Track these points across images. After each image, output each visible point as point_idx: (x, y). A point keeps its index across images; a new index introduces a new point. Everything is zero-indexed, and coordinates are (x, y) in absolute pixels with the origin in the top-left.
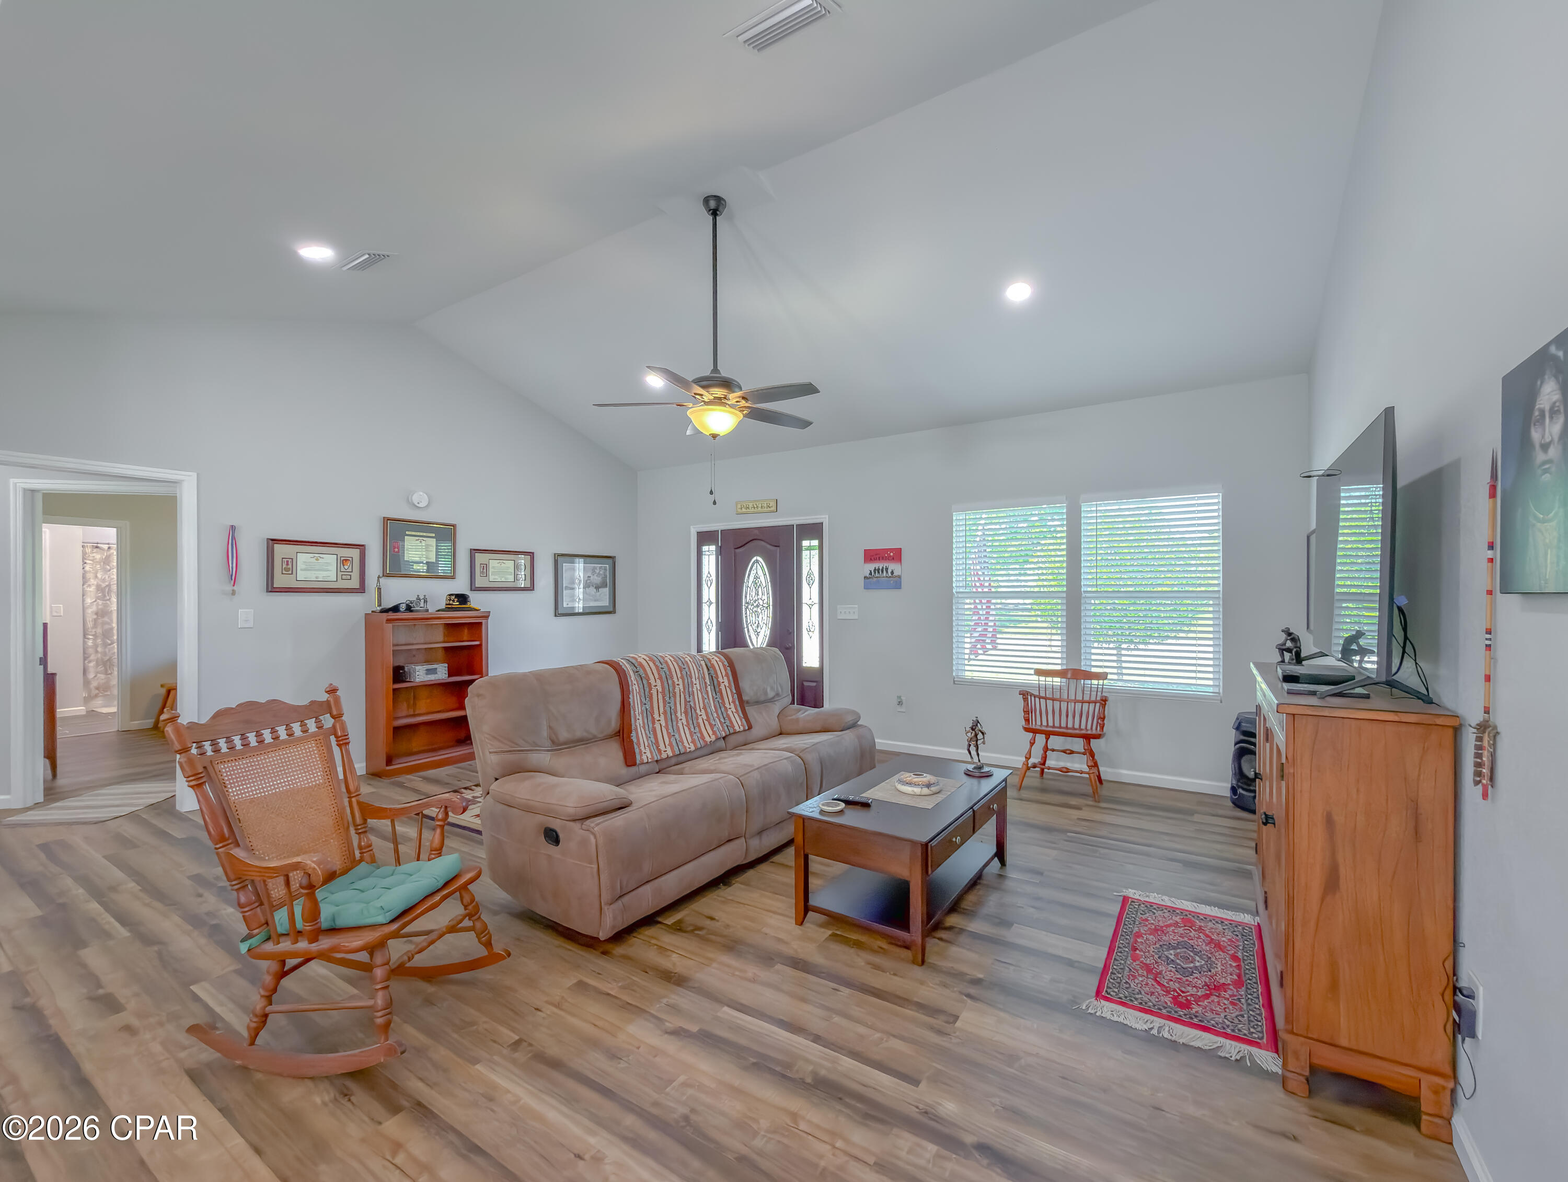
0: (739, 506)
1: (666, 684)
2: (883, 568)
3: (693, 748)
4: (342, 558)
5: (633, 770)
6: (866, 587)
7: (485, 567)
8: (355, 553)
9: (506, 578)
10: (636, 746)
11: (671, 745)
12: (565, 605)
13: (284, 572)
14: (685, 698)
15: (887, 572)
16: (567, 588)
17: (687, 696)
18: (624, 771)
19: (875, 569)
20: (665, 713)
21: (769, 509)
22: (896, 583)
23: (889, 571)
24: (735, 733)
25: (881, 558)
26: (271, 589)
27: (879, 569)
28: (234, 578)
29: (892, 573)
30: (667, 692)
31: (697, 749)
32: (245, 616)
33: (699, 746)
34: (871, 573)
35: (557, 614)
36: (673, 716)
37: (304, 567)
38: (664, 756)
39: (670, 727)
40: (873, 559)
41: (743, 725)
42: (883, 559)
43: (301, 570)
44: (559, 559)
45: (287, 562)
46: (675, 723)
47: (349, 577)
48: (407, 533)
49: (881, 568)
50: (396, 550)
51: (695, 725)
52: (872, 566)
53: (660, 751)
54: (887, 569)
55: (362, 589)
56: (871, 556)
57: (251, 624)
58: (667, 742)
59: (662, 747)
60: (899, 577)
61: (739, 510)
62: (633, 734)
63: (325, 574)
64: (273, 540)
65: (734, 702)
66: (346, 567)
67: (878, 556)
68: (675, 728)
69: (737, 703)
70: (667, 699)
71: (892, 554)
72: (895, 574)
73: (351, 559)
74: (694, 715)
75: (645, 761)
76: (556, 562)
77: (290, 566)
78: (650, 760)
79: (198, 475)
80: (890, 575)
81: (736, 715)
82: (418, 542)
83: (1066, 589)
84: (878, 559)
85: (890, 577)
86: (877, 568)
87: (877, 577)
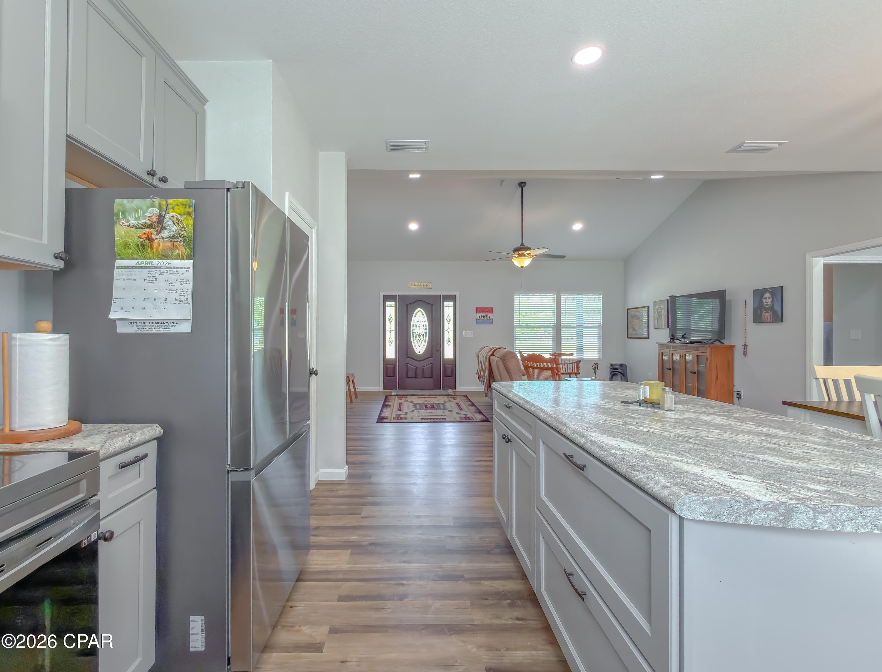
2: (485, 315)
6: (477, 324)
15: (487, 317)
21: (428, 287)
22: (491, 321)
25: (485, 311)
29: (489, 317)
34: (480, 318)
40: (480, 311)
52: (480, 315)
61: (411, 286)
71: (489, 310)
72: (491, 318)
80: (488, 318)
83: (555, 325)
84: (483, 311)
85: (488, 319)
86: (482, 315)
87: (483, 319)
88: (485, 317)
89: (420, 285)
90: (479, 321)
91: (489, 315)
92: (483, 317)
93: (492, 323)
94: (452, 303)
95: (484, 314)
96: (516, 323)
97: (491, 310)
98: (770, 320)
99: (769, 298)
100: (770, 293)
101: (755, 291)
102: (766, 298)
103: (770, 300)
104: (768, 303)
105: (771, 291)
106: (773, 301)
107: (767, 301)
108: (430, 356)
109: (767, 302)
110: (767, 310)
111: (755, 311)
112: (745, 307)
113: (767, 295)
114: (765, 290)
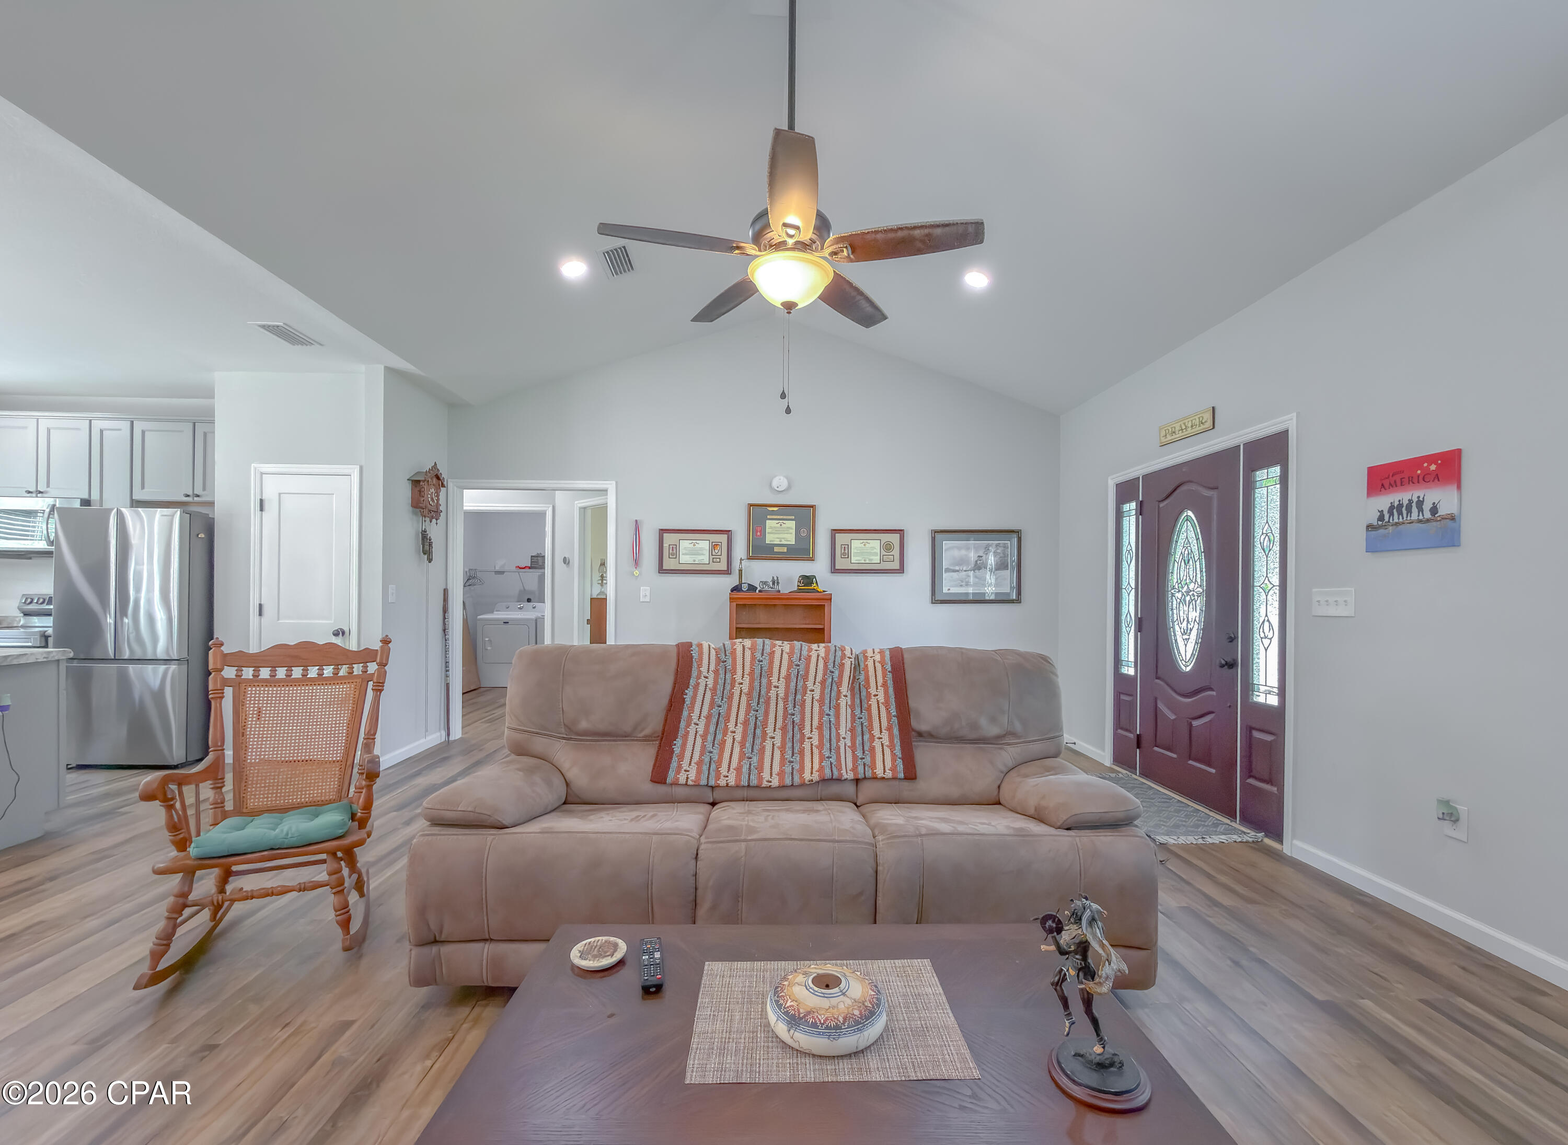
0: (1163, 433)
1: (757, 684)
2: (1410, 501)
3: (775, 782)
4: (713, 544)
5: (661, 789)
6: (1372, 548)
7: (847, 548)
8: (723, 538)
9: (870, 560)
10: (675, 759)
11: (739, 769)
12: (945, 590)
13: (671, 556)
14: (785, 709)
15: (1420, 510)
16: (948, 570)
17: (790, 705)
18: (648, 788)
20: (746, 723)
21: (1202, 426)
23: (1427, 507)
24: (875, 778)
25: (1406, 480)
26: (661, 570)
27: (1400, 506)
28: (637, 562)
29: (1434, 510)
30: (755, 694)
31: (782, 787)
32: (645, 592)
33: (788, 782)
34: (1381, 518)
35: (934, 601)
36: (758, 731)
37: (684, 552)
38: (722, 782)
39: (748, 745)
40: (1386, 483)
41: (893, 769)
42: (1411, 481)
43: (683, 554)
44: (937, 535)
45: (673, 548)
46: (758, 741)
47: (718, 560)
48: (768, 517)
49: (1405, 502)
50: (759, 534)
51: (796, 751)
52: (1384, 502)
53: (718, 774)
54: (1420, 503)
55: (728, 572)
56: (1383, 478)
57: (647, 599)
58: (734, 764)
59: (724, 770)
60: (1452, 518)
61: (1163, 440)
62: (679, 742)
63: (701, 557)
64: (662, 530)
65: (889, 729)
66: (716, 551)
67: (1398, 478)
68: (756, 747)
69: (896, 731)
70: (754, 704)
71: (1433, 467)
72: (1442, 511)
73: (720, 544)
74: (797, 737)
75: (682, 780)
76: (933, 539)
77: (675, 553)
78: (690, 782)
79: (616, 482)
80: (1428, 515)
81: (887, 751)
82: (779, 525)
84: (1399, 483)
85: (1428, 521)
86: (1396, 504)
87: (1396, 524)
89: (1183, 427)
94: (1276, 474)
108: (1209, 678)
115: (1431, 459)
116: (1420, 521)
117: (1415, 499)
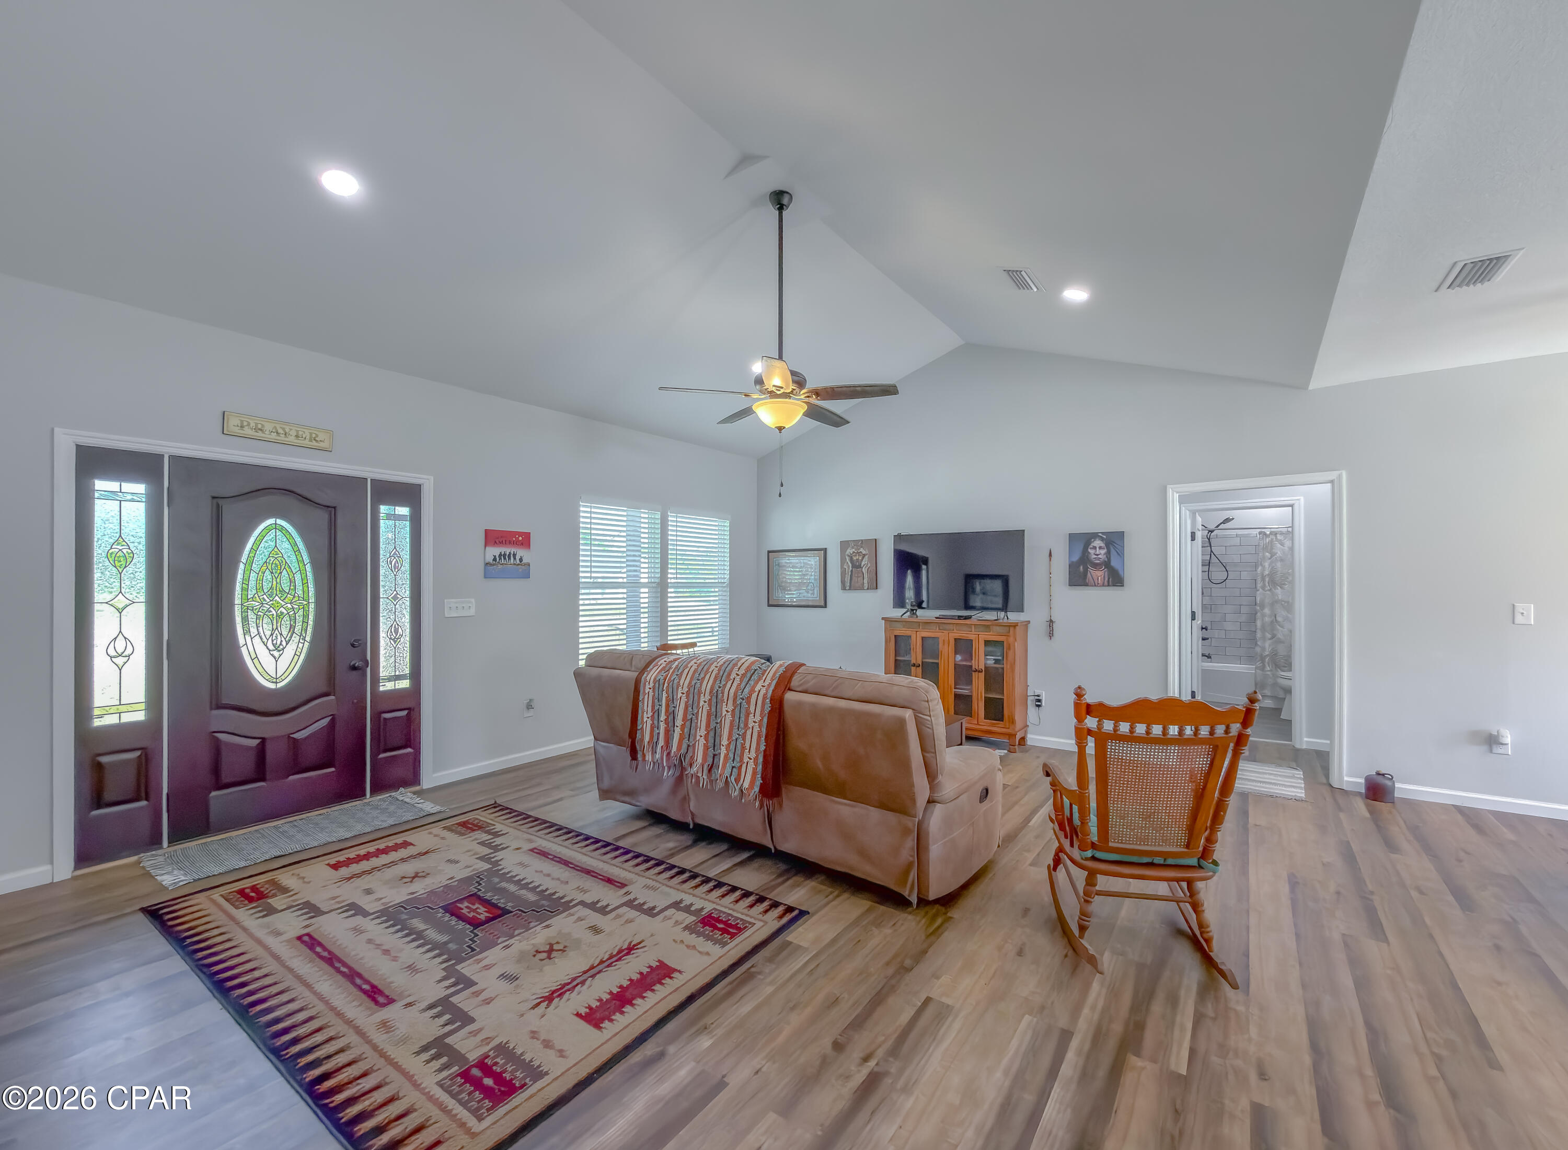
0: (236, 422)
2: (510, 553)
6: (485, 576)
15: (515, 558)
19: (500, 555)
21: (314, 443)
22: (524, 571)
23: (518, 558)
25: (507, 542)
27: (505, 555)
29: (521, 560)
34: (495, 559)
40: (497, 542)
42: (510, 543)
49: (508, 554)
52: (494, 551)
54: (515, 555)
56: (493, 537)
60: (528, 564)
61: (237, 430)
67: (502, 539)
71: (520, 538)
72: (524, 561)
80: (517, 561)
83: (657, 581)
84: (504, 542)
85: (519, 564)
86: (503, 553)
87: (502, 564)
88: (509, 558)
89: (280, 431)
90: (491, 569)
91: (520, 552)
92: (505, 558)
93: (527, 575)
94: (404, 511)
95: (507, 550)
96: (584, 576)
97: (524, 540)
98: (1104, 583)
99: (1100, 548)
100: (1102, 539)
101: (1073, 538)
102: (1095, 548)
103: (1103, 552)
104: (1099, 556)
105: (1105, 537)
106: (1108, 553)
107: (1098, 553)
108: (324, 689)
109: (1097, 555)
110: (1096, 566)
111: (1073, 567)
112: (1050, 560)
113: (1098, 543)
114: (1095, 536)
115: (520, 534)
116: (515, 564)
117: (512, 553)
